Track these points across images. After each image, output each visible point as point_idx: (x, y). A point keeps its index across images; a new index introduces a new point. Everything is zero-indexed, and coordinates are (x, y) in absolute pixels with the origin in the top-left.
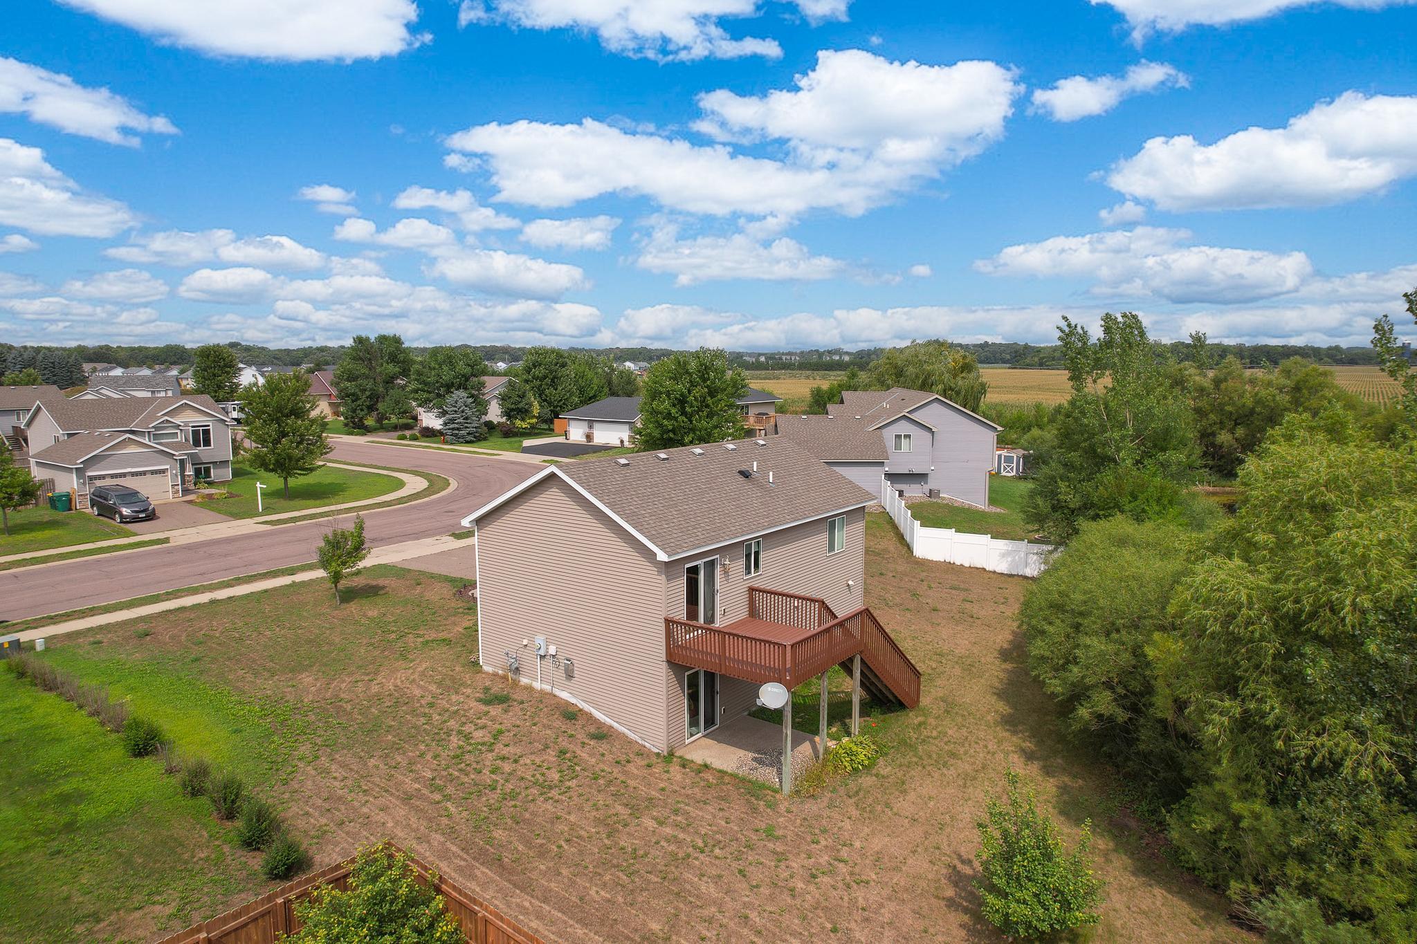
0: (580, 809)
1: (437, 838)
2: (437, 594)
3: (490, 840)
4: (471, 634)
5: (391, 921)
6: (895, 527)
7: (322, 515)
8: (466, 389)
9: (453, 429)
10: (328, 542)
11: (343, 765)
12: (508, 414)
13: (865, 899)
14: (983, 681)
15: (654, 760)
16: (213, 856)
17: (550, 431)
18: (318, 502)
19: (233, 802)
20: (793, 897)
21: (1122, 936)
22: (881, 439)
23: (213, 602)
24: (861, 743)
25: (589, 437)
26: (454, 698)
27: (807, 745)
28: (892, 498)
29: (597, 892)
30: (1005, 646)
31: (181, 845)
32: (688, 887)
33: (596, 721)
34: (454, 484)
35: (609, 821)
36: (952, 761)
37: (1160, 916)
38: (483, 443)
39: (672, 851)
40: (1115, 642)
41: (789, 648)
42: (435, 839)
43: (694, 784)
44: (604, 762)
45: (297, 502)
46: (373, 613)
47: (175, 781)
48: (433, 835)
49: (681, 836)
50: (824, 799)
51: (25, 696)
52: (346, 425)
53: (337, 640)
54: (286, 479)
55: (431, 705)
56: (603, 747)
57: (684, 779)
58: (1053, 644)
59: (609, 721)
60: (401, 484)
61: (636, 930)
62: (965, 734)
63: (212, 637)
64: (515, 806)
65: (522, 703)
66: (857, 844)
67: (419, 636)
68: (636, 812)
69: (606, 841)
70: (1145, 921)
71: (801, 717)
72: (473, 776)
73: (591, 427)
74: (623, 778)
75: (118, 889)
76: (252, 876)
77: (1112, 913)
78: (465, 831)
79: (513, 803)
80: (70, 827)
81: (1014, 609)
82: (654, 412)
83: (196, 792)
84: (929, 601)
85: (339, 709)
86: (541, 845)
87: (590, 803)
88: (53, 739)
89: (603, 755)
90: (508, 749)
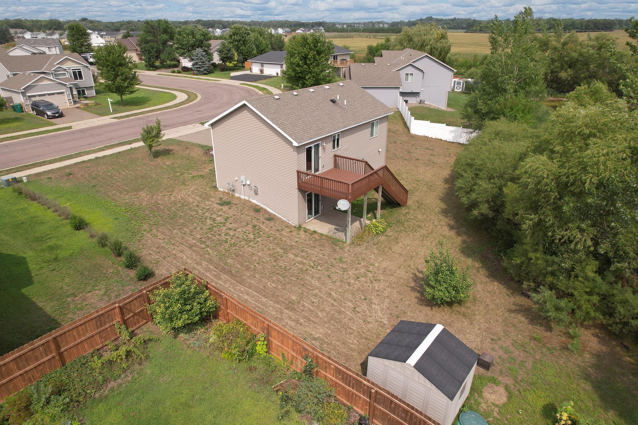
0: (263, 250)
1: (204, 263)
2: (197, 153)
3: (226, 264)
4: (212, 172)
5: (189, 300)
6: (403, 119)
7: (140, 113)
8: (201, 47)
9: (197, 68)
10: (145, 131)
11: (163, 233)
12: (223, 59)
13: (378, 287)
14: (435, 193)
15: (293, 229)
16: (115, 271)
17: (243, 68)
18: (138, 107)
19: (119, 250)
20: (349, 286)
21: (479, 301)
22: (399, 76)
23: (97, 158)
24: (381, 222)
25: (262, 71)
26: (207, 203)
27: (358, 222)
28: (402, 105)
29: (271, 284)
30: (447, 177)
31: (101, 267)
32: (307, 282)
33: (268, 212)
34: (199, 97)
35: (275, 255)
36: (419, 229)
37: (495, 293)
38: (212, 75)
39: (301, 268)
40: (492, 183)
41: (350, 185)
42: (203, 263)
43: (310, 240)
44: (272, 230)
45: (128, 107)
46: (168, 163)
47: (95, 240)
48: (203, 262)
49: (304, 261)
50: (364, 246)
51: (25, 203)
52: (146, 66)
53: (154, 176)
54: (121, 96)
55: (198, 206)
56: (272, 224)
57: (306, 237)
58: (466, 182)
59: (274, 213)
60: (175, 97)
61: (286, 299)
62: (425, 217)
63: (99, 175)
64: (236, 249)
65: (236, 205)
66: (377, 265)
67: (189, 174)
68: (286, 251)
69: (274, 263)
70: (489, 295)
71: (356, 210)
72: (217, 237)
73: (262, 66)
74: (280, 237)
75: (80, 284)
76: (132, 279)
77: (476, 292)
78: (216, 260)
79: (235, 248)
80: (56, 260)
81: (452, 160)
82: (292, 63)
83: (104, 246)
84: (415, 155)
85: (158, 208)
86: (247, 265)
87: (267, 248)
88: (40, 222)
89: (272, 227)
90: (231, 225)
